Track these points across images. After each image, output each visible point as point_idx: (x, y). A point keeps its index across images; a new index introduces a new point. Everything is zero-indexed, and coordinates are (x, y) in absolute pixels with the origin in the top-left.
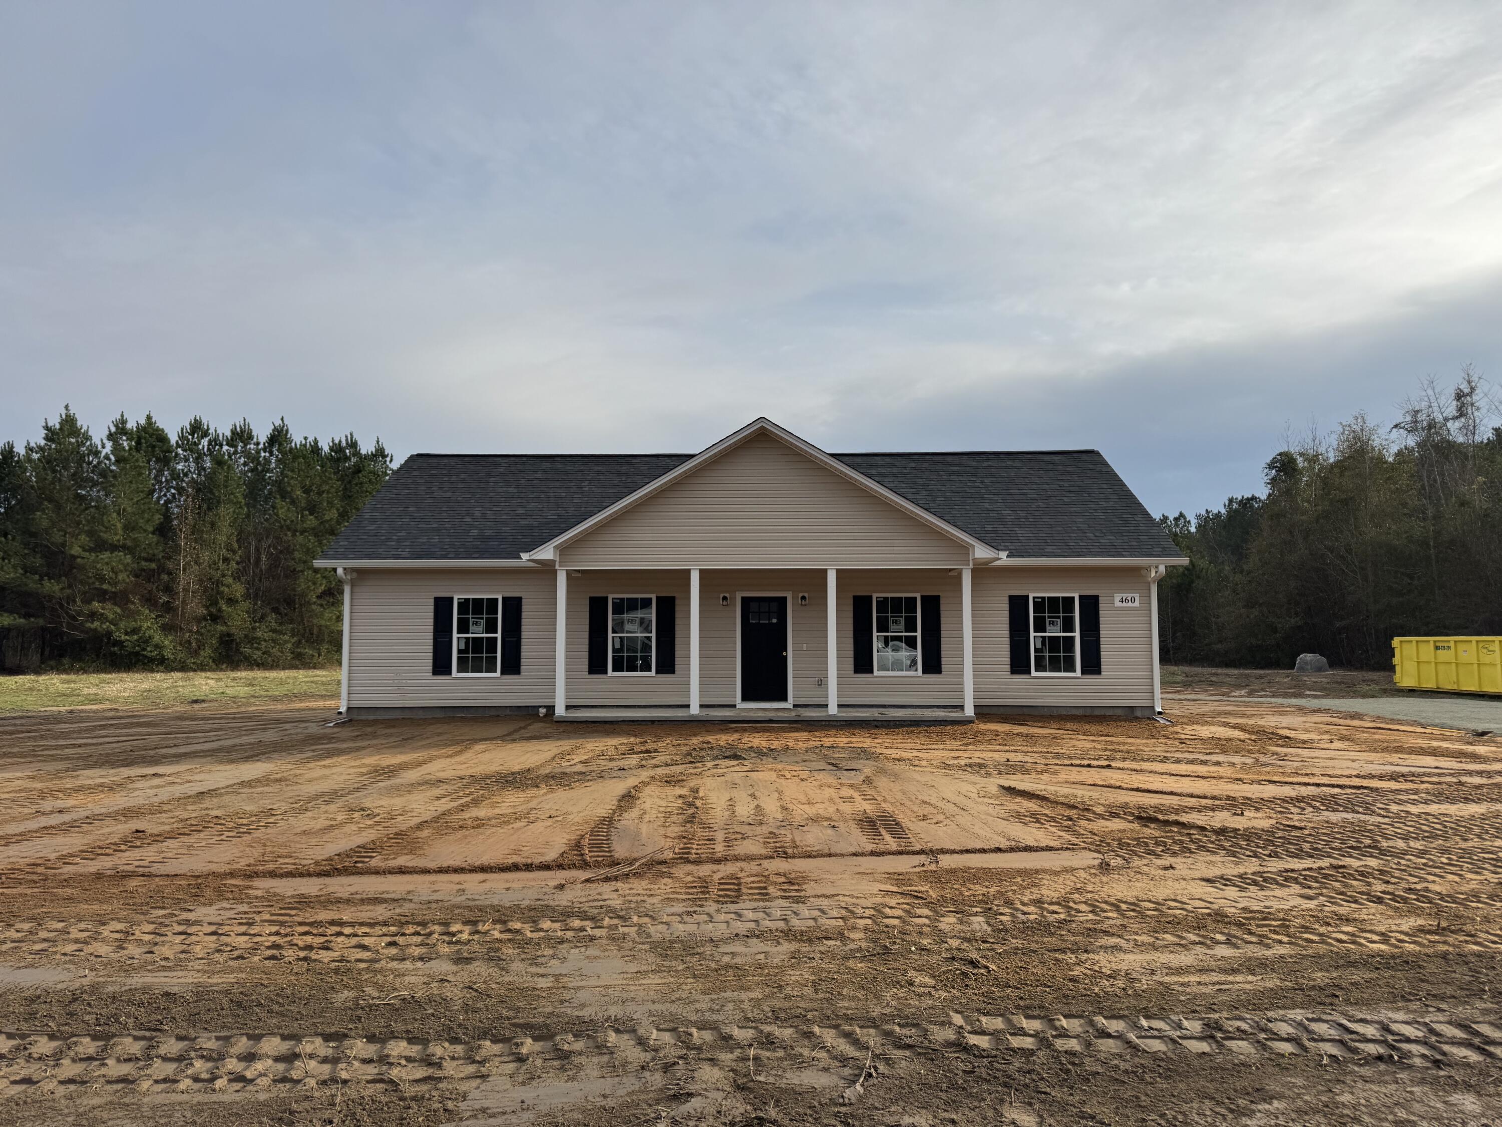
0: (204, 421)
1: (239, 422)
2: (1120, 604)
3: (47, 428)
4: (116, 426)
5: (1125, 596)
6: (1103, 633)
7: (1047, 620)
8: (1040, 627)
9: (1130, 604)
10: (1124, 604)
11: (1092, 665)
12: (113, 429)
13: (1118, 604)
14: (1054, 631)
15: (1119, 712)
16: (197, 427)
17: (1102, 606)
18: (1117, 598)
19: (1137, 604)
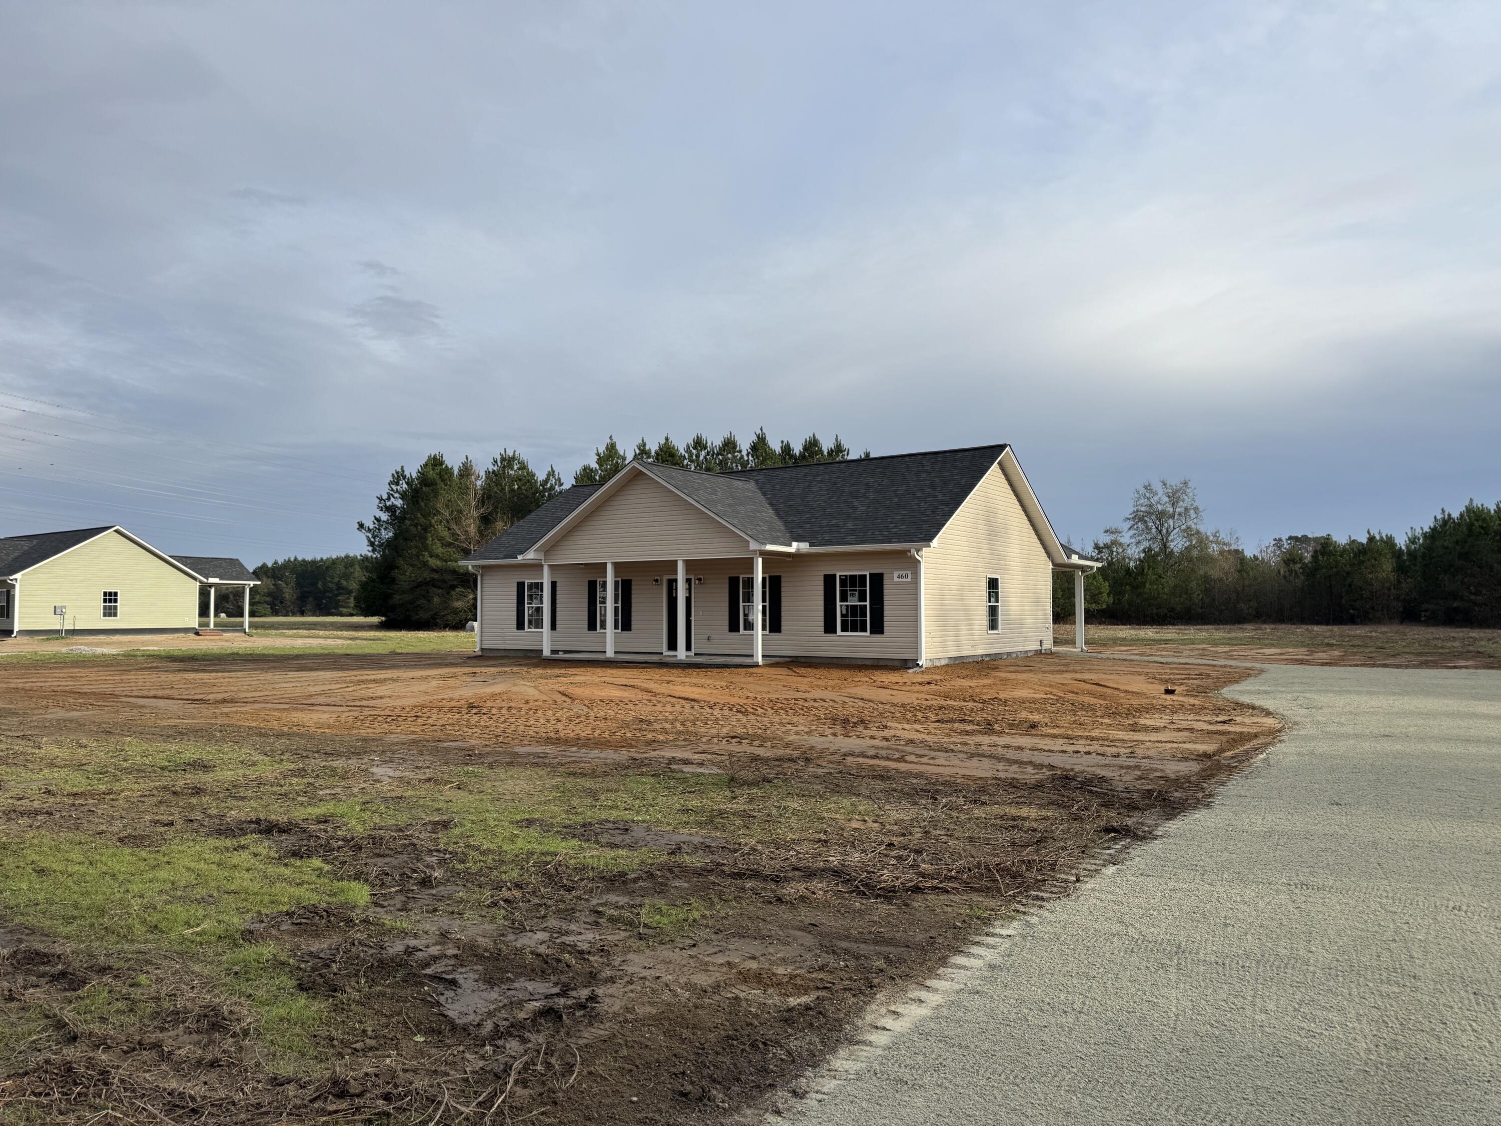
0: (704, 437)
1: (727, 435)
2: (898, 580)
3: (598, 454)
4: (639, 449)
5: (901, 573)
6: (886, 603)
7: (849, 593)
8: (844, 598)
9: (904, 580)
10: (901, 580)
11: (878, 628)
12: (638, 452)
13: (896, 579)
14: (853, 601)
15: (896, 663)
16: (699, 444)
17: (885, 582)
18: (896, 574)
19: (909, 579)
